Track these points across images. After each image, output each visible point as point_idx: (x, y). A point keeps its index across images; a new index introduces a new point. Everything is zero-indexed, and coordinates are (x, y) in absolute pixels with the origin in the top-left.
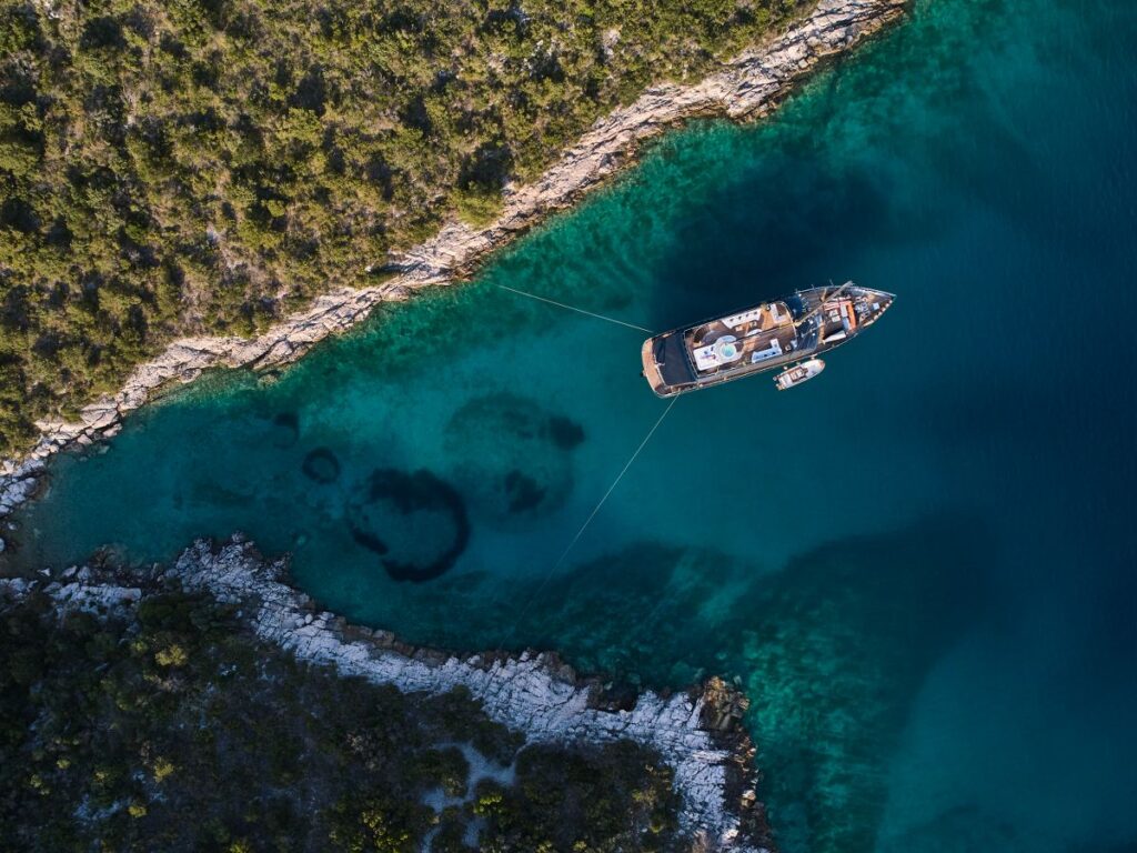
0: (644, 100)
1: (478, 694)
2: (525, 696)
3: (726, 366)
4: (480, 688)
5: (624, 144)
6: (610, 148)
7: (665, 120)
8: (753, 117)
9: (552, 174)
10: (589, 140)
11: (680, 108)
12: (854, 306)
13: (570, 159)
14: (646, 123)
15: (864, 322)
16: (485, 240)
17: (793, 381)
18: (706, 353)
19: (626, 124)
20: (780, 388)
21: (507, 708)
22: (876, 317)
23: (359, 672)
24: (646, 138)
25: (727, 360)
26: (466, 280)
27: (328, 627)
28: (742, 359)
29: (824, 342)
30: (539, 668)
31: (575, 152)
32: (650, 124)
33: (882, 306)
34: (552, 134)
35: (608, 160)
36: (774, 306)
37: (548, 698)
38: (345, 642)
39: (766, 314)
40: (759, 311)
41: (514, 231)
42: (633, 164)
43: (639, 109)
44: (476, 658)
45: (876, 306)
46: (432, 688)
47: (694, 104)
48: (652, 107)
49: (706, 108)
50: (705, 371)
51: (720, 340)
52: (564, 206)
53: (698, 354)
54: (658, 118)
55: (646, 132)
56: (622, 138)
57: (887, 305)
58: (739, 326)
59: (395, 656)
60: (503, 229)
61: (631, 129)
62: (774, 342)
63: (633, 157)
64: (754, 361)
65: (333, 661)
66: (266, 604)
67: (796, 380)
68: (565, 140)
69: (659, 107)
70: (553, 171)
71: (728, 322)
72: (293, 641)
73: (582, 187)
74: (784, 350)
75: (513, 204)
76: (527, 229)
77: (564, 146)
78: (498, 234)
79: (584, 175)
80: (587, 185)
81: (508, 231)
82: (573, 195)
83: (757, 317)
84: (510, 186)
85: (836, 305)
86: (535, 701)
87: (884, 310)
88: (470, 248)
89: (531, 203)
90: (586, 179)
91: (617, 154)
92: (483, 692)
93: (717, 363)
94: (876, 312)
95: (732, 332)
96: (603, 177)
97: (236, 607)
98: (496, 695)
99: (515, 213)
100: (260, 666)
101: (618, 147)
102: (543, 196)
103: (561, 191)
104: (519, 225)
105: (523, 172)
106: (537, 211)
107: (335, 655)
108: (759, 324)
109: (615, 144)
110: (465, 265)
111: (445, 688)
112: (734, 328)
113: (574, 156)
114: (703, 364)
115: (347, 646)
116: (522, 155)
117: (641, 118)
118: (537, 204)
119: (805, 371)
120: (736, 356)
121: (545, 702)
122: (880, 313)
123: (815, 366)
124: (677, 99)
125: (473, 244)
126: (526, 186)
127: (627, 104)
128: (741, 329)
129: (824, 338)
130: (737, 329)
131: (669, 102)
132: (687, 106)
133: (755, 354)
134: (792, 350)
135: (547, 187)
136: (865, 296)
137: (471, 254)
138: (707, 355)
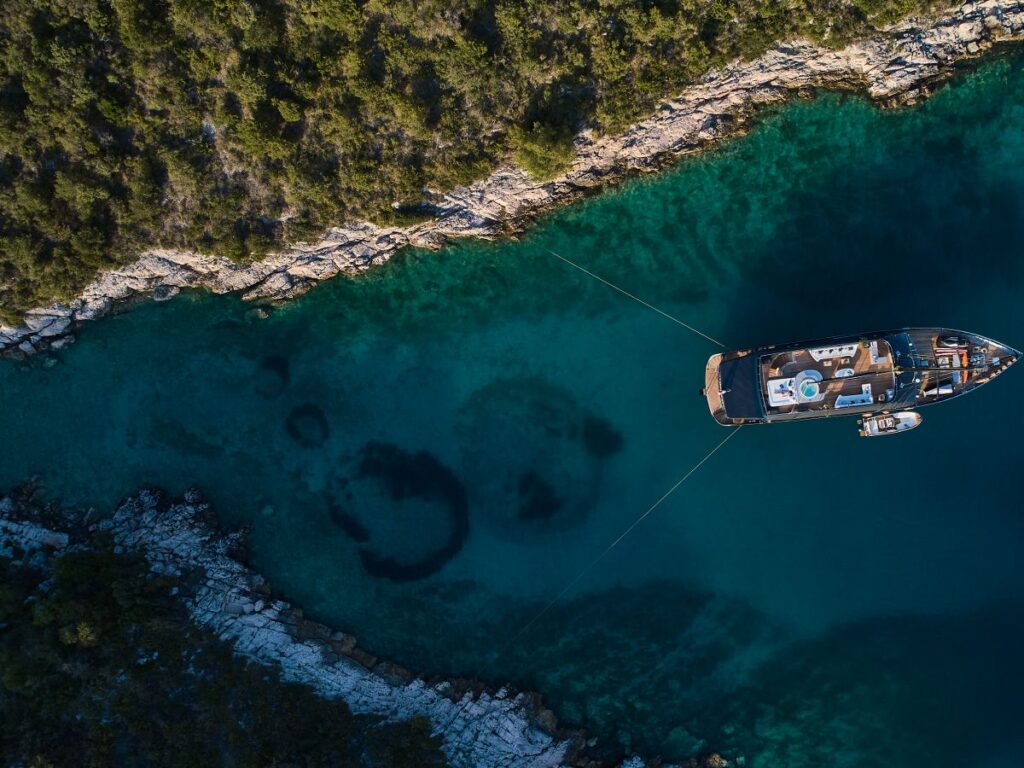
0: (771, 56)
1: (439, 730)
2: (493, 740)
3: (802, 407)
4: (443, 721)
5: (736, 106)
6: (718, 108)
7: (791, 85)
8: (898, 102)
9: (641, 128)
10: (694, 94)
11: (813, 74)
12: (969, 356)
13: (666, 113)
14: (767, 85)
15: (979, 378)
16: (545, 194)
17: (880, 430)
18: (782, 386)
19: (743, 82)
20: (862, 435)
21: (470, 751)
22: (994, 375)
23: (305, 680)
24: (763, 103)
25: (805, 399)
26: (514, 238)
27: (281, 618)
28: (825, 402)
29: (925, 394)
30: (515, 710)
31: (675, 106)
32: (772, 88)
33: (1003, 362)
34: (649, 79)
35: (712, 122)
36: (875, 344)
37: (519, 746)
38: (298, 639)
39: (863, 350)
40: (855, 346)
41: (583, 189)
42: (742, 133)
43: (762, 67)
44: (446, 684)
45: (996, 360)
46: (388, 713)
47: (831, 73)
48: (779, 67)
49: (844, 80)
50: (776, 408)
51: (802, 374)
52: (649, 170)
53: (773, 386)
54: (783, 82)
55: (765, 96)
56: (735, 99)
57: (1010, 363)
58: (827, 360)
59: (352, 666)
60: (569, 185)
61: (747, 90)
62: (866, 387)
63: (743, 124)
64: (837, 407)
65: (278, 662)
66: (210, 583)
68: (664, 89)
69: (786, 69)
70: (643, 124)
71: (816, 354)
72: (234, 632)
73: (676, 151)
74: (876, 401)
75: (587, 156)
76: (598, 190)
77: (662, 97)
78: (562, 190)
79: (679, 136)
80: (681, 148)
81: (575, 188)
82: (661, 159)
83: (852, 353)
84: (587, 134)
85: (949, 352)
86: (504, 748)
87: (1004, 368)
88: (526, 200)
89: (608, 159)
90: (681, 140)
91: (725, 117)
92: (446, 727)
93: (792, 402)
96: (702, 143)
97: (172, 581)
98: (459, 733)
99: (588, 167)
100: (188, 657)
101: (727, 109)
102: (625, 153)
103: (648, 151)
104: (590, 183)
105: (607, 120)
106: (615, 169)
107: (282, 655)
109: (725, 105)
110: (515, 220)
111: (403, 714)
113: (672, 111)
114: (776, 399)
115: (298, 645)
117: (763, 78)
118: (615, 161)
119: (897, 421)
120: (817, 397)
121: (515, 749)
122: (999, 372)
123: (910, 418)
124: (811, 63)
125: (529, 196)
126: (606, 137)
127: (749, 58)
128: (830, 364)
129: (926, 390)
130: (826, 364)
131: (801, 64)
132: (822, 73)
133: (840, 397)
134: (886, 401)
135: (632, 143)
136: (986, 346)
137: (525, 208)
138: (782, 390)
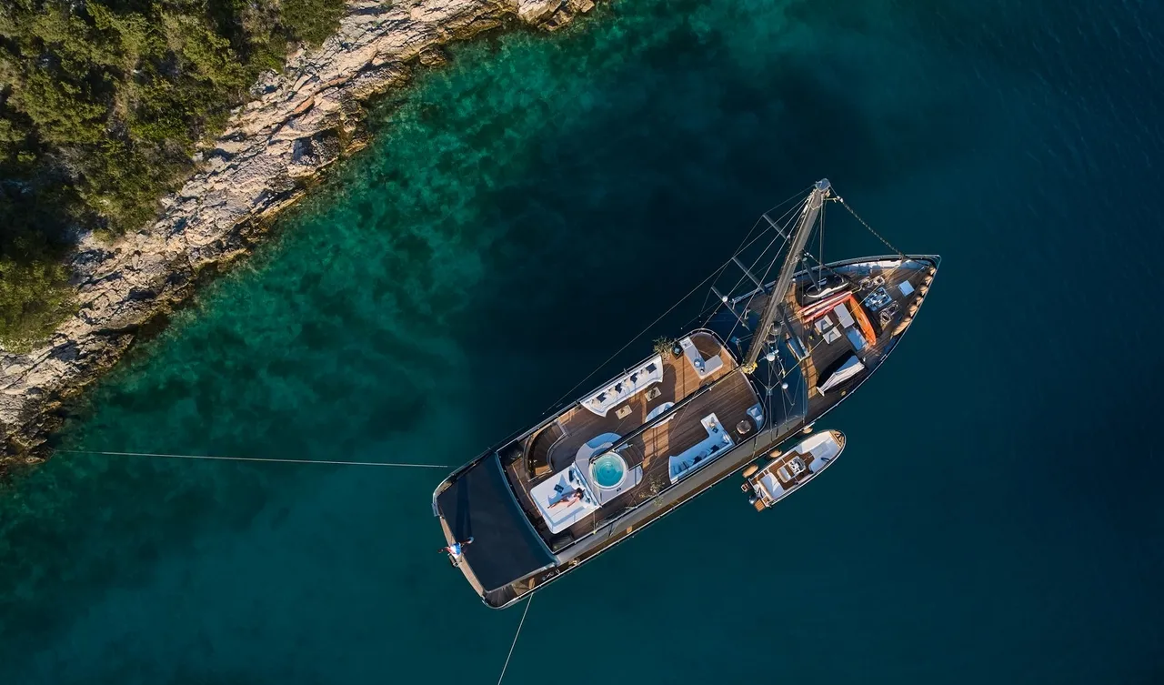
0: (349, 26)
3: (612, 510)
5: (333, 115)
6: (307, 126)
7: (405, 55)
9: (185, 200)
10: (257, 119)
11: (430, 30)
12: (858, 297)
13: (217, 162)
14: (369, 67)
15: (893, 327)
16: (62, 366)
17: (785, 486)
18: (558, 488)
19: (326, 77)
20: (760, 507)
22: (914, 310)
24: (375, 96)
25: (611, 492)
28: (644, 487)
29: (821, 390)
31: (230, 147)
32: (377, 69)
33: (917, 284)
35: (304, 148)
36: (687, 343)
39: (677, 364)
40: (657, 361)
41: (132, 330)
42: (359, 145)
43: (346, 46)
45: (906, 288)
47: (454, 17)
48: (370, 36)
49: (478, 18)
50: (567, 533)
51: (585, 450)
52: (230, 255)
53: (542, 494)
54: (390, 56)
55: (377, 83)
56: (326, 105)
57: (929, 280)
58: (621, 406)
60: (100, 334)
61: (340, 86)
62: (709, 421)
63: (356, 132)
64: (674, 480)
67: (792, 483)
68: (191, 127)
69: (385, 34)
70: (185, 192)
71: (596, 403)
73: (260, 211)
75: (116, 276)
76: (160, 321)
77: (194, 138)
78: (93, 347)
79: (260, 189)
80: (267, 204)
81: (110, 334)
82: (244, 232)
83: (658, 375)
84: (90, 241)
85: (823, 306)
87: (924, 290)
88: (35, 390)
89: (152, 267)
90: (265, 193)
91: (320, 136)
93: (589, 508)
94: (911, 299)
95: (608, 423)
96: (301, 183)
99: (125, 294)
101: (322, 123)
102: (176, 245)
103: (216, 229)
104: (136, 316)
106: (174, 279)
108: (665, 389)
109: (313, 119)
110: (25, 430)
112: (612, 412)
113: (228, 157)
114: (558, 518)
116: (94, 172)
117: (356, 60)
118: (169, 266)
119: (807, 458)
120: (629, 479)
122: (920, 301)
123: (823, 444)
124: (417, 14)
125: (34, 380)
126: (129, 234)
127: (317, 39)
128: (627, 411)
129: (820, 384)
130: (620, 415)
131: (405, 21)
132: (441, 23)
133: (672, 461)
134: (754, 430)
135: (181, 226)
136: (878, 271)
137: (37, 403)
138: (563, 494)
